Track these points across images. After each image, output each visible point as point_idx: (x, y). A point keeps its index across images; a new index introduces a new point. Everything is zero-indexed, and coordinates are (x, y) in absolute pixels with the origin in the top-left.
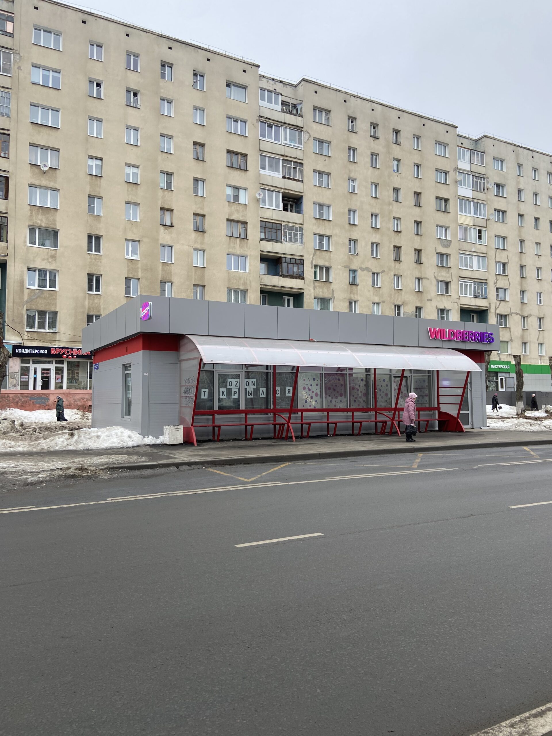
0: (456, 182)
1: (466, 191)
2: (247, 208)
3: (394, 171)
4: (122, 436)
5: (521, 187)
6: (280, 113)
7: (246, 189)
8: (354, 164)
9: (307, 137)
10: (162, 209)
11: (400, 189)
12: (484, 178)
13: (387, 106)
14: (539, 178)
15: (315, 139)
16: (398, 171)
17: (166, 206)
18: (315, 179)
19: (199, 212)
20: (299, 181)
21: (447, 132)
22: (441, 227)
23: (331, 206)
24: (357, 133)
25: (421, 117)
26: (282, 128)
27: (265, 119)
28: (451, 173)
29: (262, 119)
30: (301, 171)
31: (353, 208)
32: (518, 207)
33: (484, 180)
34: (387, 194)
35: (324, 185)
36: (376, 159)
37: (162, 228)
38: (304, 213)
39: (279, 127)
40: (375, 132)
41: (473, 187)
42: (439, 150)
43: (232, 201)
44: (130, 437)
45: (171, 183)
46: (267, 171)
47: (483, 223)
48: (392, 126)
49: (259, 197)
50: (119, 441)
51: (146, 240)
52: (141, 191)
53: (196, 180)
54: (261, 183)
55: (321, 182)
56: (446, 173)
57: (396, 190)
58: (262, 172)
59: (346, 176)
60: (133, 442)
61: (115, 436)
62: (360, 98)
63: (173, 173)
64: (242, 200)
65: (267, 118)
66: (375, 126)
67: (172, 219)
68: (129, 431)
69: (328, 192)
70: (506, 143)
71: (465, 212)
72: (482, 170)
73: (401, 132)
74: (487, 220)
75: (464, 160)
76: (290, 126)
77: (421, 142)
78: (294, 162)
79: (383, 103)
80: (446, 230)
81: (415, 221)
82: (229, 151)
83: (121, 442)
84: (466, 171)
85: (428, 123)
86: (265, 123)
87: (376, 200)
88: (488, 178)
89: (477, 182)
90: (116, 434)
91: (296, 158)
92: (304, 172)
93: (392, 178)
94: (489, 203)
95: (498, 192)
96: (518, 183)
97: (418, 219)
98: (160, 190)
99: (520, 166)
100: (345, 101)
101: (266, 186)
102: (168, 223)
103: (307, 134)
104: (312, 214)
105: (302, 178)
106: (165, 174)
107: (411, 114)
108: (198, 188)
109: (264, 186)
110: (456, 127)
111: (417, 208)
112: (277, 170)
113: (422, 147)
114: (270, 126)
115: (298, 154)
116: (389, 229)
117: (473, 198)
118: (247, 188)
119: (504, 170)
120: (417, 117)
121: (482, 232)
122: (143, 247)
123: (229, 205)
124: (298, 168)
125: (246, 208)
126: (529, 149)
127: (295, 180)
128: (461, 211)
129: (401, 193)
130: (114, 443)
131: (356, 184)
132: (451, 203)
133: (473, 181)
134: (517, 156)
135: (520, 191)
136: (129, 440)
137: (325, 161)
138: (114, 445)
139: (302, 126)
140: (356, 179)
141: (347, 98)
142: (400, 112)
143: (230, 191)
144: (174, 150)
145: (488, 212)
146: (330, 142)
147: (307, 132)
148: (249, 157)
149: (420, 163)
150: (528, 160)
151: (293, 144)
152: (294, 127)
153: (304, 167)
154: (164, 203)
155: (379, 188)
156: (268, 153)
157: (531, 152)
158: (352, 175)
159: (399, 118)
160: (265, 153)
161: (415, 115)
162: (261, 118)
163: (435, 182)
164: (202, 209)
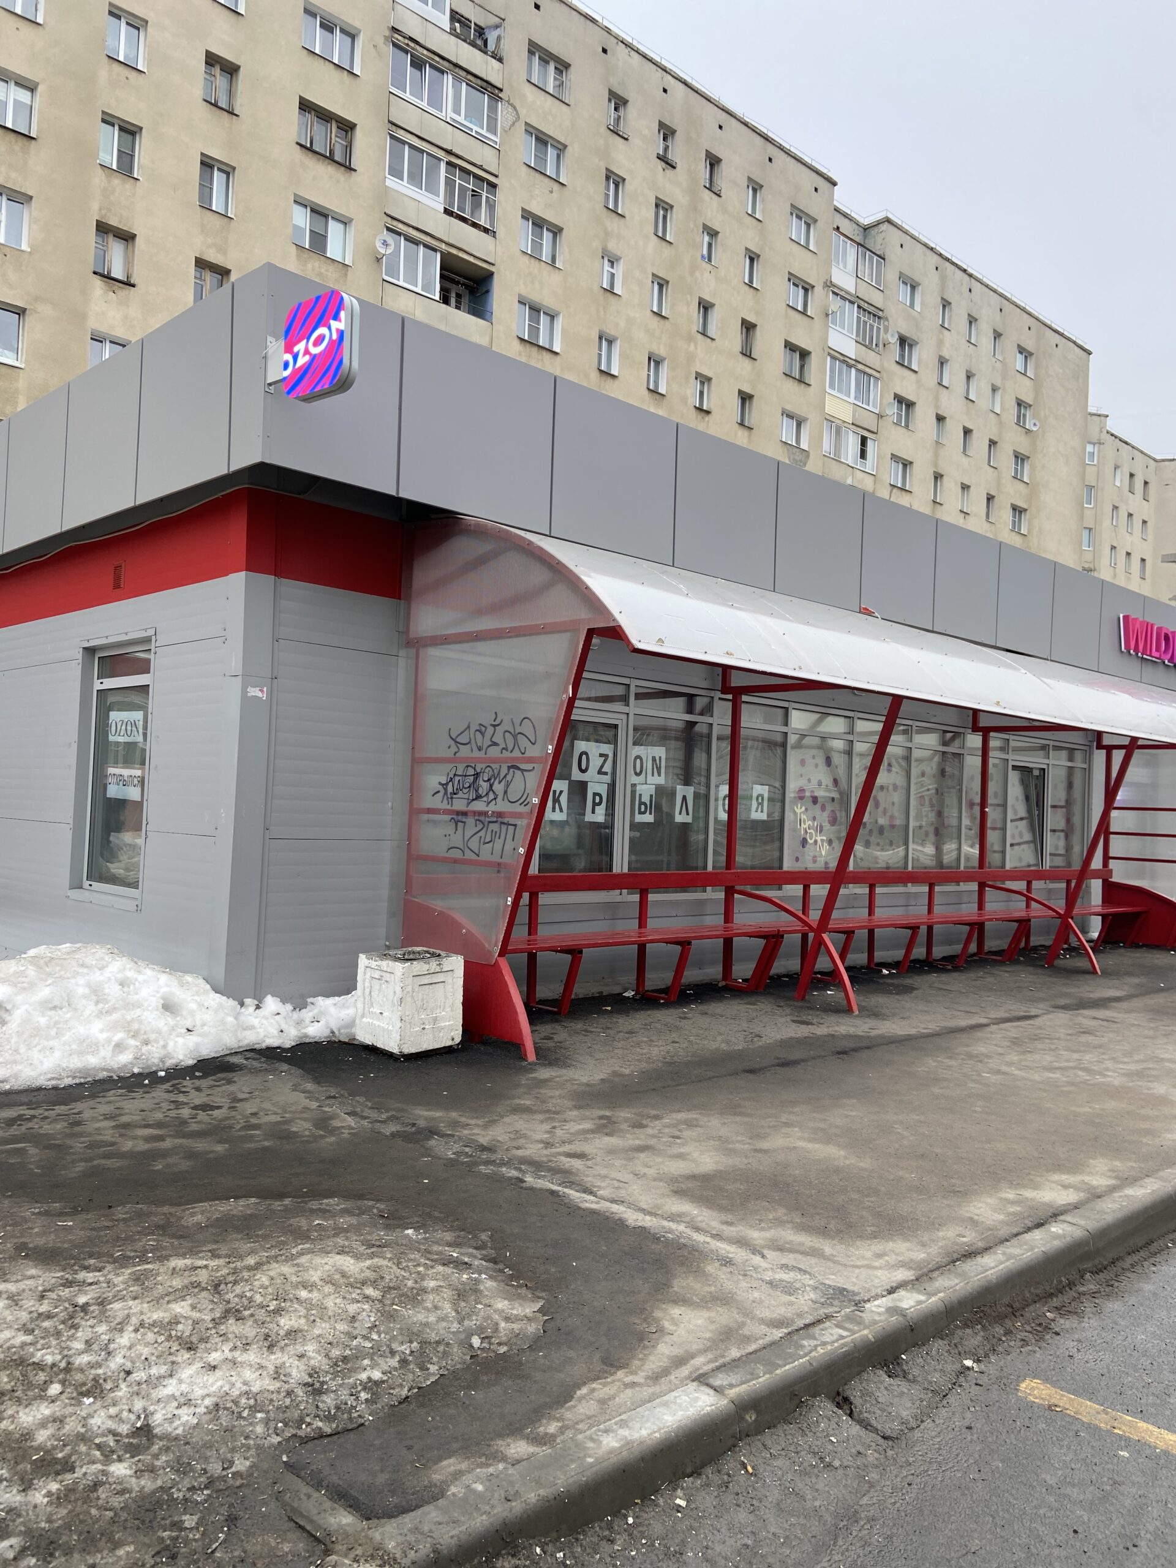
0: (827, 315)
1: (844, 342)
2: (350, 273)
3: (703, 256)
4: (129, 1006)
5: (946, 354)
6: (447, 37)
7: (345, 222)
8: (616, 218)
9: (511, 118)
10: (103, 228)
11: (713, 305)
12: (879, 318)
13: (696, 91)
14: (977, 340)
15: (530, 129)
16: (710, 259)
17: (113, 222)
18: (522, 235)
19: (213, 257)
20: (486, 230)
21: (816, 190)
22: (790, 416)
23: (558, 314)
24: (626, 139)
25: (767, 138)
26: (450, 77)
27: (407, 41)
28: (819, 290)
29: (400, 38)
30: (491, 206)
31: (611, 331)
32: (937, 398)
33: (879, 324)
34: (686, 313)
35: (546, 255)
36: (665, 217)
37: (97, 282)
38: (494, 321)
39: (442, 72)
40: (666, 149)
41: (858, 335)
42: (796, 230)
43: (307, 246)
44: (168, 1007)
45: (132, 156)
46: (405, 183)
47: (870, 422)
48: (706, 145)
49: (382, 251)
50: (119, 1036)
51: (45, 310)
52: (39, 159)
53: (207, 164)
54: (388, 212)
55: (537, 245)
56: (807, 289)
57: (705, 307)
58: (391, 182)
59: (597, 245)
60: (192, 1040)
61: (90, 1008)
62: (637, 51)
63: (141, 129)
64: (333, 249)
65: (411, 39)
66: (667, 132)
67: (128, 262)
68: (164, 978)
69: (555, 278)
70: (925, 245)
71: (840, 391)
72: (877, 299)
73: (723, 164)
74: (880, 416)
75: (845, 267)
76: (470, 77)
77: (763, 200)
78: (476, 176)
79: (689, 80)
80: (799, 425)
81: (740, 392)
82: (305, 106)
83: (132, 1042)
84: (847, 292)
85: (779, 157)
86: (406, 52)
87: (662, 322)
88: (887, 319)
89: (865, 323)
90: (97, 993)
91: (480, 167)
92: (499, 210)
93: (697, 274)
94: (885, 376)
95: (902, 356)
96: (940, 343)
97: (747, 389)
98: (99, 170)
99: (946, 304)
100: (605, 51)
101: (400, 226)
102: (118, 273)
103: (510, 109)
104: (514, 326)
105: (492, 224)
106: (117, 127)
107: (746, 124)
108: (211, 189)
109: (395, 223)
110: (834, 184)
111: (747, 360)
112: (431, 189)
113: (763, 211)
114: (418, 64)
115: (484, 157)
116: (684, 400)
117: (856, 361)
118: (351, 220)
119: (917, 307)
120: (758, 137)
121: (869, 442)
122: (33, 330)
123: (298, 257)
124: (484, 194)
125: (346, 275)
126: (965, 271)
127: (475, 225)
128: (832, 386)
129: (715, 316)
130: (93, 1047)
131: (619, 271)
132: (814, 361)
133: (859, 318)
134: (943, 280)
135: (942, 362)
136: (173, 1029)
137: (551, 192)
138: (93, 1061)
139: (500, 86)
140: (618, 259)
141: (611, 44)
142: (724, 114)
143: (301, 218)
144: (149, 61)
145: (880, 399)
146: (565, 146)
147: (511, 105)
148: (358, 132)
149: (758, 252)
150: (961, 293)
151: (475, 128)
152: (479, 82)
153: (501, 196)
154: (109, 210)
155: (669, 291)
156: (409, 136)
157: (966, 277)
158: (612, 246)
159: (720, 127)
160: (402, 132)
161: (754, 130)
162: (396, 36)
163: (785, 306)
164: (222, 250)
